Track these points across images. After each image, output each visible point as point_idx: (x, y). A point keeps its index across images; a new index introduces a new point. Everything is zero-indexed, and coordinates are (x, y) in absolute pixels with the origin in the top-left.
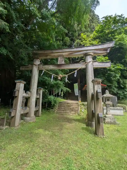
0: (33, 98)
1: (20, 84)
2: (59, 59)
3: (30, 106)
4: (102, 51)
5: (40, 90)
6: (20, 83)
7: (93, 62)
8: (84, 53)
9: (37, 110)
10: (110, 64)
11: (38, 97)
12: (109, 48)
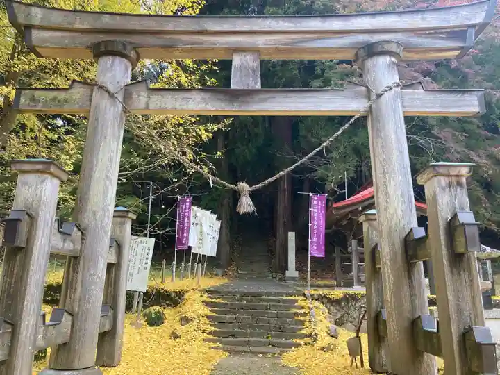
1: (40, 183)
3: (76, 307)
4: (441, 38)
5: (123, 224)
10: (479, 101)
11: (113, 259)
12: (469, 30)
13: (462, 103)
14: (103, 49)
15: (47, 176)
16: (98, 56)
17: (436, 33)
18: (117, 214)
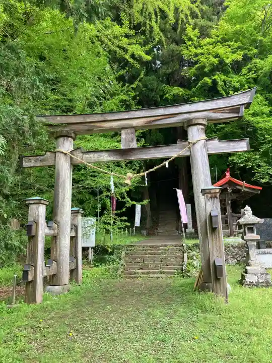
0: (65, 237)
1: (38, 208)
2: (123, 136)
3: (58, 258)
4: (226, 113)
5: (77, 216)
6: (37, 206)
7: (207, 140)
8: (185, 119)
9: (73, 268)
10: (247, 145)
11: (74, 234)
12: (242, 106)
13: (238, 146)
14: (58, 135)
15: (40, 205)
16: (57, 138)
17: (224, 110)
18: (73, 212)
